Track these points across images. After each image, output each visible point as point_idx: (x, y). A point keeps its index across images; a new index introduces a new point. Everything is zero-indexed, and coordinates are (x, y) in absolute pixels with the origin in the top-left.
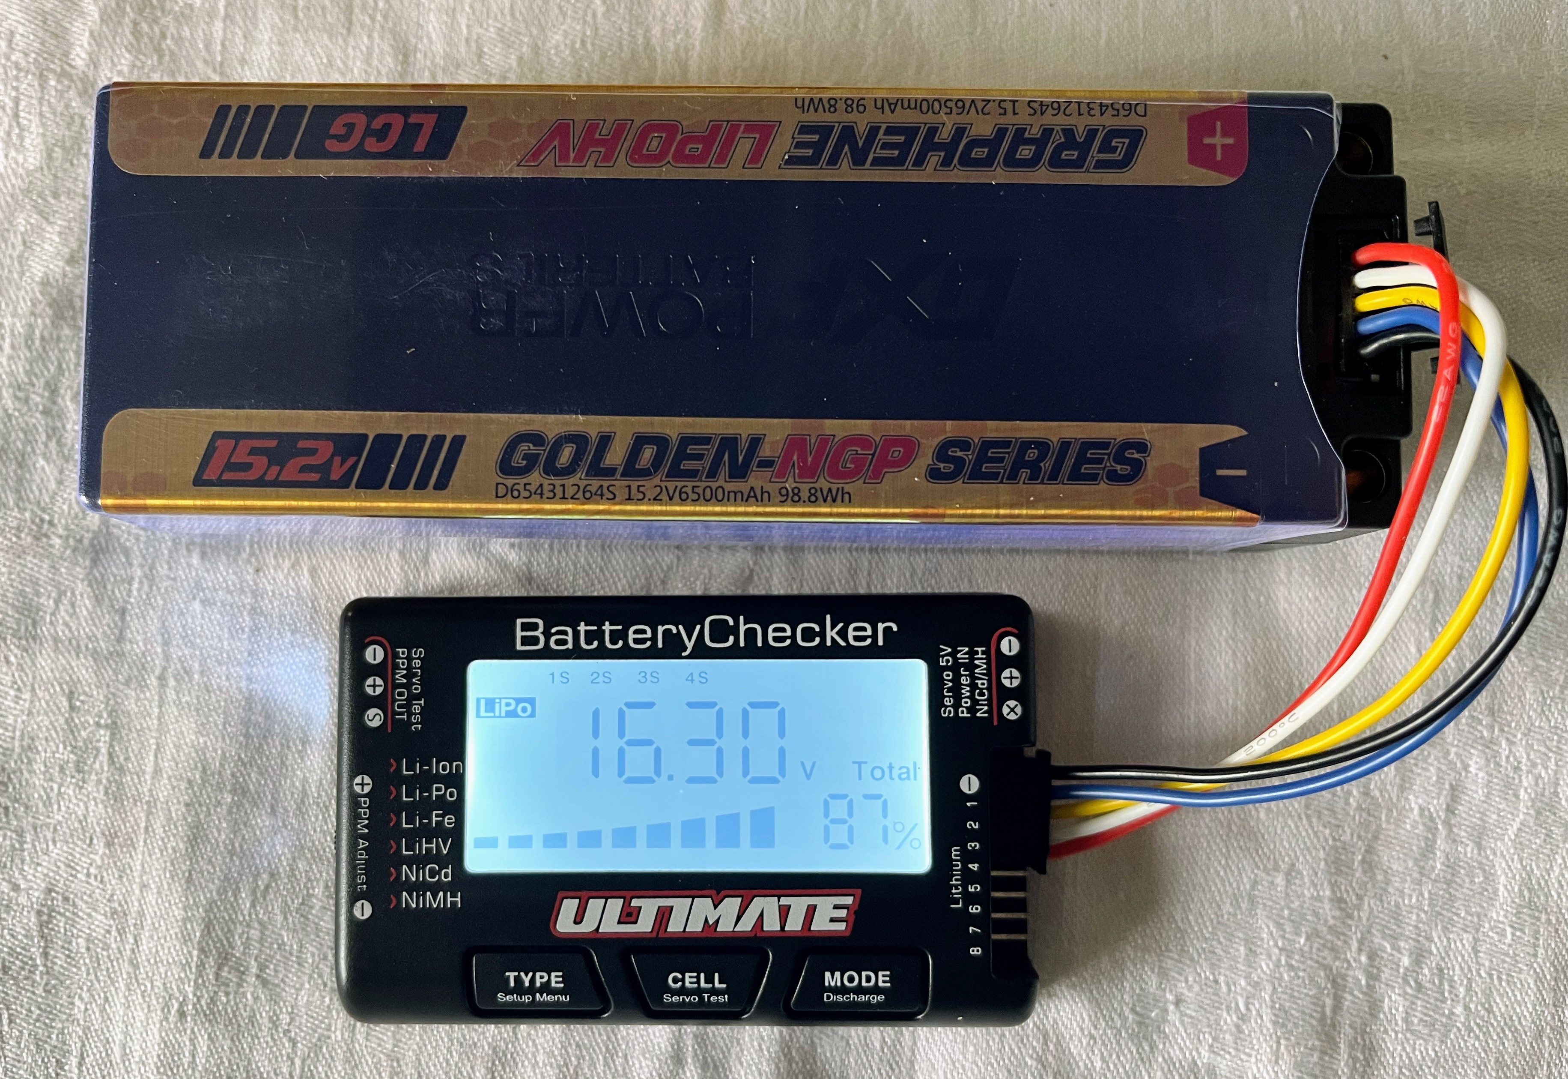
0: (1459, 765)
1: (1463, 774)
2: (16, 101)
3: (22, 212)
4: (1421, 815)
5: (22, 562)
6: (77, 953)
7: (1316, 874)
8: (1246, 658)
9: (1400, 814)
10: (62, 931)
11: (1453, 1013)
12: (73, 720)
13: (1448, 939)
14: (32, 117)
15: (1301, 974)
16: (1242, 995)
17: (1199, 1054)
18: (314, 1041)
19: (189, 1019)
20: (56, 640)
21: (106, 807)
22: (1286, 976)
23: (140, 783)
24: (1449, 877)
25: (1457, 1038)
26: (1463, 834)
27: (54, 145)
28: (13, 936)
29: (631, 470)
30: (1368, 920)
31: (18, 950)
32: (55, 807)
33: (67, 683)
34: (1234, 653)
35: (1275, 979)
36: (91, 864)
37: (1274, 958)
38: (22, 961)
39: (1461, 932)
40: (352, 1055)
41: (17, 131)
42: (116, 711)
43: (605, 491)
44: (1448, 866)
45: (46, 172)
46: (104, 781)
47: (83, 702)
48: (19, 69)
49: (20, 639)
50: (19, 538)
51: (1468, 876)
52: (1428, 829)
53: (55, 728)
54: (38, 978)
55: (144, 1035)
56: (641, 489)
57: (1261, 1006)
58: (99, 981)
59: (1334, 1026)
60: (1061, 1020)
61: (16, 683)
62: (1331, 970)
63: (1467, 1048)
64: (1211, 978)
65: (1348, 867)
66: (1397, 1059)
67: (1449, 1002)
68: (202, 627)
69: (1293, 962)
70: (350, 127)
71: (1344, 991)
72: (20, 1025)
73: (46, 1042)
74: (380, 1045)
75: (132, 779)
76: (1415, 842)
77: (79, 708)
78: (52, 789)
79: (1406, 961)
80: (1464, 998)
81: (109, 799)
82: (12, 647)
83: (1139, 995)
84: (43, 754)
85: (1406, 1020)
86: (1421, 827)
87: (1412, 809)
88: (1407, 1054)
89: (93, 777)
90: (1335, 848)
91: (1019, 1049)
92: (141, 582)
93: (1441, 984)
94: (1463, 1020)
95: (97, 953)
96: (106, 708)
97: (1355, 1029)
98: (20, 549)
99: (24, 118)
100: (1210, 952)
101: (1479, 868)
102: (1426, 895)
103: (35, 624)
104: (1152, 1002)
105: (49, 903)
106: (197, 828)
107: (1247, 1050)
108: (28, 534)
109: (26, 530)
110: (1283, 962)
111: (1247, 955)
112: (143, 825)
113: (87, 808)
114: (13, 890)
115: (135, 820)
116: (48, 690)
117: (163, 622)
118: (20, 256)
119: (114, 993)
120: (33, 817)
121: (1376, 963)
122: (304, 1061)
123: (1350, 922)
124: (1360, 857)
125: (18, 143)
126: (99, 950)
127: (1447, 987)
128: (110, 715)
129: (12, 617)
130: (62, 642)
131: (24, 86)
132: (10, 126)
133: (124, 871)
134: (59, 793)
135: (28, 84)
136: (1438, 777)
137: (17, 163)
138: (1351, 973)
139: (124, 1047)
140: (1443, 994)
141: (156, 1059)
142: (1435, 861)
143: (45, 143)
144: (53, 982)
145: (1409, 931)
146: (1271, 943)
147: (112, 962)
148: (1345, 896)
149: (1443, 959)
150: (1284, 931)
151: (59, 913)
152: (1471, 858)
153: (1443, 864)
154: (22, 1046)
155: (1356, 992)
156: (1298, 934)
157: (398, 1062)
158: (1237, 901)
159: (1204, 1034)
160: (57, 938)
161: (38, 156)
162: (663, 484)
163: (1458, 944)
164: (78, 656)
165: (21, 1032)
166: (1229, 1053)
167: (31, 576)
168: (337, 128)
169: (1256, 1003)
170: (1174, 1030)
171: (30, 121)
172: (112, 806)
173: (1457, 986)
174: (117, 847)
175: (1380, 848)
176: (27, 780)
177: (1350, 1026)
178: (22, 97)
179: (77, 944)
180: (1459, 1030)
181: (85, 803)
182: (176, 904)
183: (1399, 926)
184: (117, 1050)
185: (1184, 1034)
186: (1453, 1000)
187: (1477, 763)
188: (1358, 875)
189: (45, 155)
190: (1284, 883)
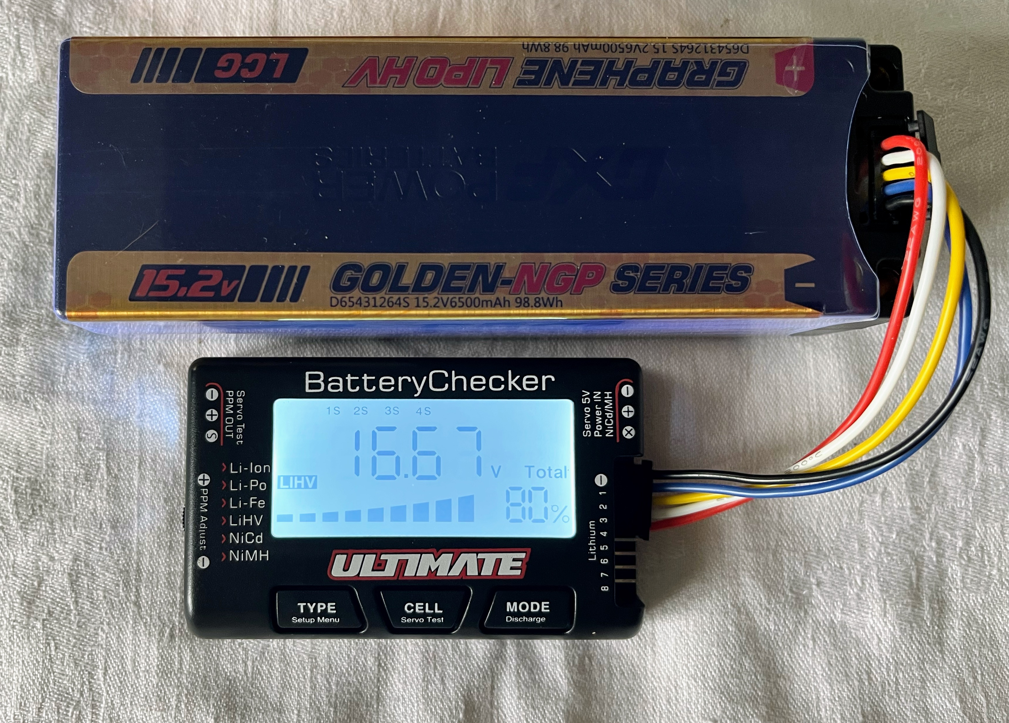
0: (985, 415)
1: (988, 421)
2: (18, 38)
3: (27, 111)
4: (964, 448)
5: (43, 342)
6: (97, 600)
7: (900, 492)
8: (846, 359)
9: (951, 450)
10: (86, 586)
11: (991, 574)
12: (81, 446)
13: (986, 527)
14: (29, 49)
15: (895, 557)
16: (858, 575)
17: (835, 615)
18: (260, 649)
19: (177, 639)
20: (68, 393)
21: (109, 503)
22: (886, 561)
23: (130, 485)
24: (984, 487)
25: (995, 590)
26: (991, 459)
27: (46, 66)
28: (54, 591)
29: (418, 287)
30: (935, 519)
31: (58, 600)
32: (74, 505)
33: (76, 422)
34: (838, 357)
35: (878, 562)
36: (102, 541)
37: (877, 549)
38: (61, 607)
39: (993, 522)
40: (285, 657)
41: (20, 58)
42: (110, 439)
43: (402, 301)
44: (983, 481)
45: (41, 85)
46: (105, 486)
47: (86, 434)
48: (18, 17)
49: (43, 393)
50: (39, 326)
51: (995, 486)
52: (969, 458)
53: (69, 452)
54: (73, 618)
55: (148, 652)
56: (426, 300)
57: (871, 581)
58: (114, 618)
59: (918, 589)
60: (747, 600)
61: (42, 423)
62: (914, 553)
63: (1002, 595)
64: (838, 566)
65: (920, 487)
66: (959, 606)
67: (988, 567)
68: (165, 382)
69: (889, 551)
70: (231, 62)
71: (923, 566)
72: (63, 650)
73: (81, 661)
74: (303, 649)
75: (124, 484)
76: (962, 466)
77: (85, 438)
78: (70, 493)
79: (960, 544)
80: (998, 564)
81: (111, 498)
82: (38, 399)
83: (793, 581)
84: (62, 470)
85: (962, 581)
86: (964, 457)
87: (958, 446)
88: (965, 602)
89: (97, 484)
90: (911, 474)
91: (723, 620)
92: (122, 353)
93: (983, 556)
94: (998, 578)
95: (111, 599)
96: (102, 438)
97: (932, 590)
98: (41, 334)
99: (25, 49)
100: (836, 549)
101: (1002, 480)
102: (971, 500)
103: (53, 383)
104: (802, 585)
105: (76, 568)
106: (173, 513)
107: (865, 610)
108: (45, 324)
109: (44, 321)
110: (883, 551)
111: (860, 549)
112: (136, 513)
113: (95, 504)
114: (50, 560)
115: (130, 510)
116: (63, 427)
117: (139, 379)
118: (28, 139)
119: (125, 625)
120: (59, 512)
121: (942, 547)
122: (253, 662)
123: (924, 522)
124: (928, 479)
125: (21, 66)
126: (112, 597)
127: (986, 558)
128: (106, 442)
129: (38, 379)
130: (71, 394)
131: (23, 28)
132: (15, 54)
133: (125, 544)
134: (75, 495)
135: (25, 27)
136: (973, 424)
137: (21, 79)
138: (926, 554)
139: (134, 661)
140: (984, 562)
141: (156, 668)
142: (974, 478)
143: (40, 65)
144: (83, 620)
145: (961, 524)
146: (875, 540)
147: (122, 604)
148: (920, 505)
149: (983, 540)
150: (882, 531)
151: (83, 574)
152: (997, 474)
153: (979, 479)
154: (65, 664)
155: (930, 566)
156: (891, 532)
157: (315, 659)
158: (851, 515)
159: (837, 602)
160: (83, 591)
161: (36, 73)
162: (439, 296)
163: (992, 530)
164: (83, 405)
165: (64, 655)
166: (854, 613)
167: (49, 351)
168: (222, 63)
169: (868, 579)
170: (818, 602)
171: (28, 51)
172: (113, 502)
173: (993, 557)
174: (120, 529)
175: (940, 472)
176: (52, 487)
177: (929, 588)
178: (21, 35)
179: (97, 594)
180: (996, 585)
181: (94, 501)
182: (163, 564)
183: (954, 521)
184: (129, 663)
185: (824, 604)
186: (990, 566)
187: (996, 413)
188: (927, 490)
189: (40, 73)
190: (880, 500)
